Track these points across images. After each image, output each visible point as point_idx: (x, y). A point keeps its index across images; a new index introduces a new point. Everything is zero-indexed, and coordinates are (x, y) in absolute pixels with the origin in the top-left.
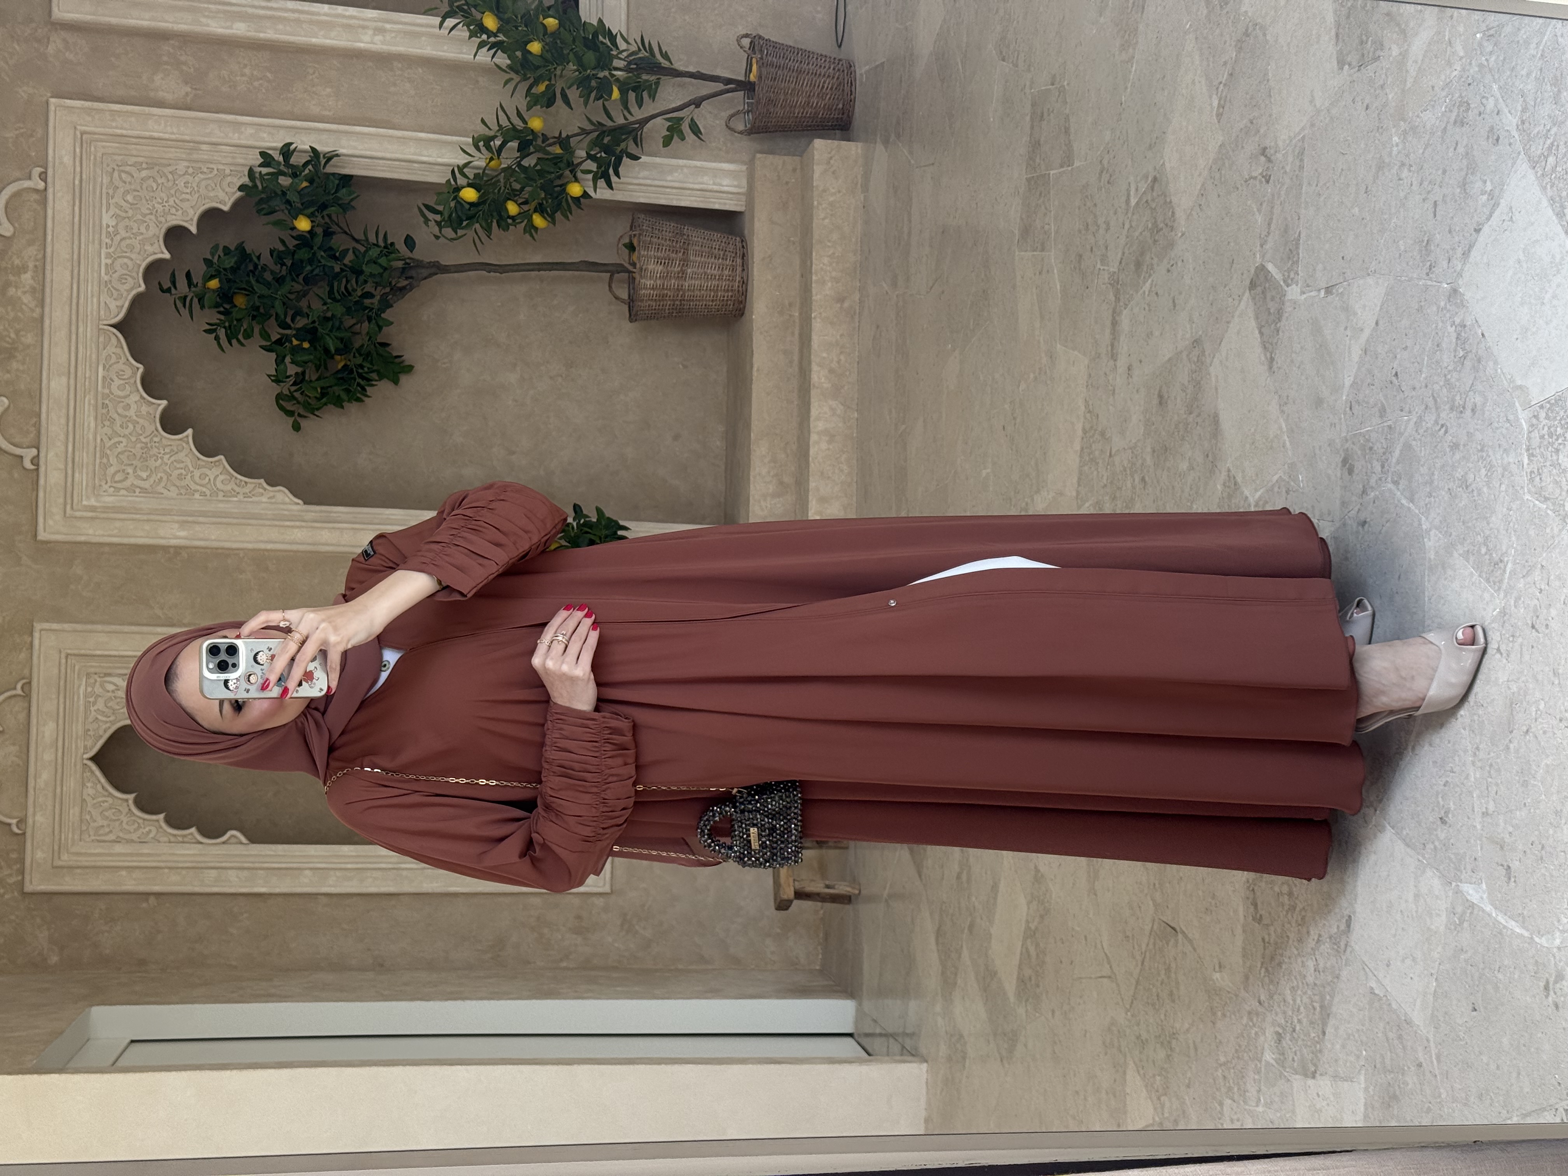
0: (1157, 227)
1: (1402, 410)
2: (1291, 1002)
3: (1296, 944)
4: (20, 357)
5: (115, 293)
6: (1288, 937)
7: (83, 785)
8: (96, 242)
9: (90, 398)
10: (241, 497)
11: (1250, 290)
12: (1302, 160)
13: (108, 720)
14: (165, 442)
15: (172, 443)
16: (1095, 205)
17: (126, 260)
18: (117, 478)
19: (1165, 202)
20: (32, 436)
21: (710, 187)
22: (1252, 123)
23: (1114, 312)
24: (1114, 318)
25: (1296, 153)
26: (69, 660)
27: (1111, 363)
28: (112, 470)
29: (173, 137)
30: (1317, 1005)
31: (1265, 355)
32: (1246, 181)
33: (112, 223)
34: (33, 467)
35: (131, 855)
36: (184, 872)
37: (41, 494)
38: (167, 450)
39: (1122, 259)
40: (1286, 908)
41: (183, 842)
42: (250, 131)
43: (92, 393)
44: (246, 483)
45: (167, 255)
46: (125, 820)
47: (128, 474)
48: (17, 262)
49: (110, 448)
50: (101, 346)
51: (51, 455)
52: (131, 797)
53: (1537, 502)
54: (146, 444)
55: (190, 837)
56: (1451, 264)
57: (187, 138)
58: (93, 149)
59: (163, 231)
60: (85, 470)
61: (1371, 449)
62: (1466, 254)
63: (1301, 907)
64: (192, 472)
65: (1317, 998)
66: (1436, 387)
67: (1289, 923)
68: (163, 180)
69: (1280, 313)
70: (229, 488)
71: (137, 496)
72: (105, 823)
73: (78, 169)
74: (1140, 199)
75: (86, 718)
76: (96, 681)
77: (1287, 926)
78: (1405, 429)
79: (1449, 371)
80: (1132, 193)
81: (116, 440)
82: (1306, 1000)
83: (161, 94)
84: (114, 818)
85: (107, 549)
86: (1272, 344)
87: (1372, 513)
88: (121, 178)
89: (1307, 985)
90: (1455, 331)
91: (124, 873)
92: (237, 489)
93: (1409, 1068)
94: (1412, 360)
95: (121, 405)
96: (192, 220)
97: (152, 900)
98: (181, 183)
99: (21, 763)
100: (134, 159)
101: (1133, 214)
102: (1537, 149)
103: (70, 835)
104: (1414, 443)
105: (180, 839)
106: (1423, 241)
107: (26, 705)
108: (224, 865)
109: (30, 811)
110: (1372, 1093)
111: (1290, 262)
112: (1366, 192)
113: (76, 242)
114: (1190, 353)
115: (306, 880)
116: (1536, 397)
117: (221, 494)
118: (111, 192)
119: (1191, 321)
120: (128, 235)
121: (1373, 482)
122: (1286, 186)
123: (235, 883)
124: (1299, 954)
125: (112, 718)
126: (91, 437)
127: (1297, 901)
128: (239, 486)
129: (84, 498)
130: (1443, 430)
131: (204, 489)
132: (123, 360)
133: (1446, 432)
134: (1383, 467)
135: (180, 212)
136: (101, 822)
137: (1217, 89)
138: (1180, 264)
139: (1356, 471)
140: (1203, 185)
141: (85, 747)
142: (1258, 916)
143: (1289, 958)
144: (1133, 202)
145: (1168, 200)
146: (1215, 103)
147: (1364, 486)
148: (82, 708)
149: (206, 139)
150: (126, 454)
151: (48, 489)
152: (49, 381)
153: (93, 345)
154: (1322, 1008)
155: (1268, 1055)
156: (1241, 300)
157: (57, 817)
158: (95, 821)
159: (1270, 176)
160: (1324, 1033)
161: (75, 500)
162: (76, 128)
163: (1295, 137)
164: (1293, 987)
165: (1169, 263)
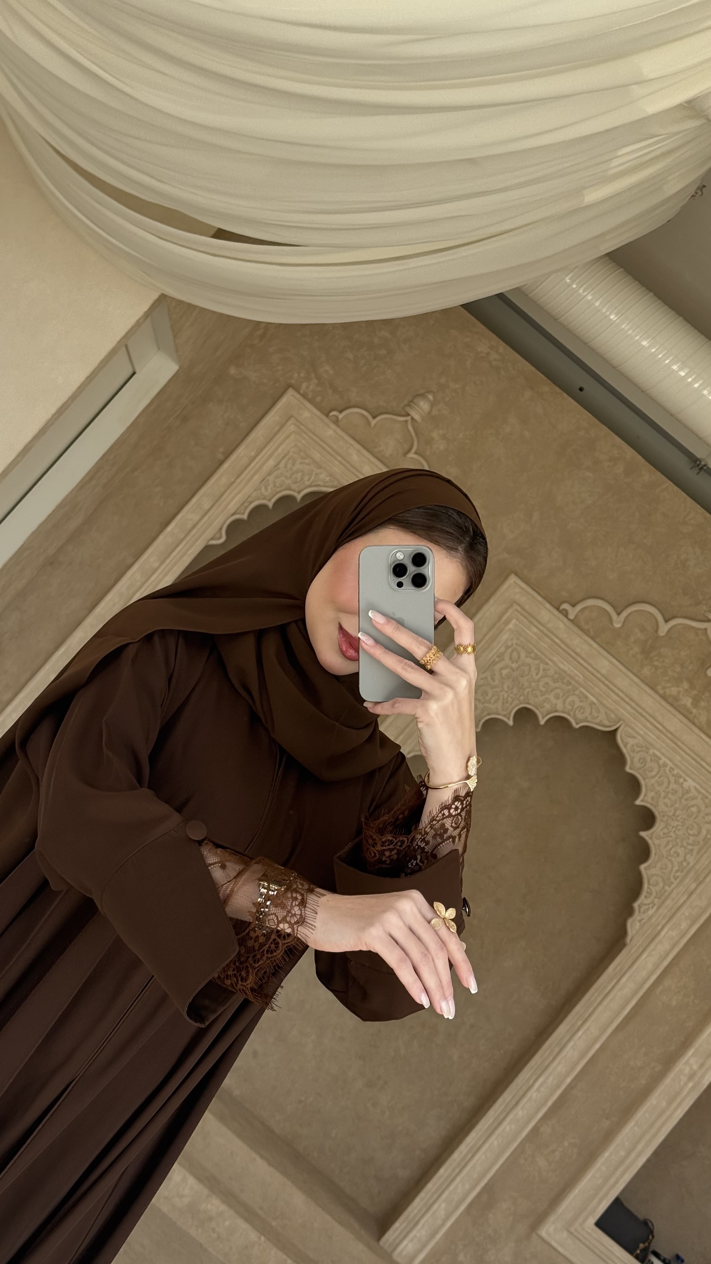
4: (639, 657)
5: (637, 749)
7: (331, 475)
8: (679, 764)
9: (580, 678)
15: (512, 706)
17: (654, 773)
18: (515, 654)
20: (582, 624)
21: (414, 1232)
28: (523, 655)
34: (562, 608)
35: (261, 467)
36: (223, 490)
37: (540, 598)
41: (243, 504)
43: (583, 682)
45: (638, 802)
46: (288, 482)
47: (513, 663)
50: (609, 712)
52: (299, 497)
54: (524, 690)
55: (242, 511)
59: (656, 813)
60: (535, 637)
64: (483, 703)
72: (295, 468)
81: (541, 673)
84: (294, 476)
91: (253, 454)
95: (561, 695)
96: (651, 838)
98: (681, 851)
103: (303, 441)
105: (246, 504)
108: (206, 517)
109: (339, 431)
120: (670, 788)
129: (517, 623)
132: (589, 718)
135: (661, 834)
136: (298, 466)
149: (698, 891)
150: (527, 672)
151: (540, 606)
152: (611, 662)
153: (612, 707)
157: (322, 444)
158: (301, 463)
161: (520, 616)
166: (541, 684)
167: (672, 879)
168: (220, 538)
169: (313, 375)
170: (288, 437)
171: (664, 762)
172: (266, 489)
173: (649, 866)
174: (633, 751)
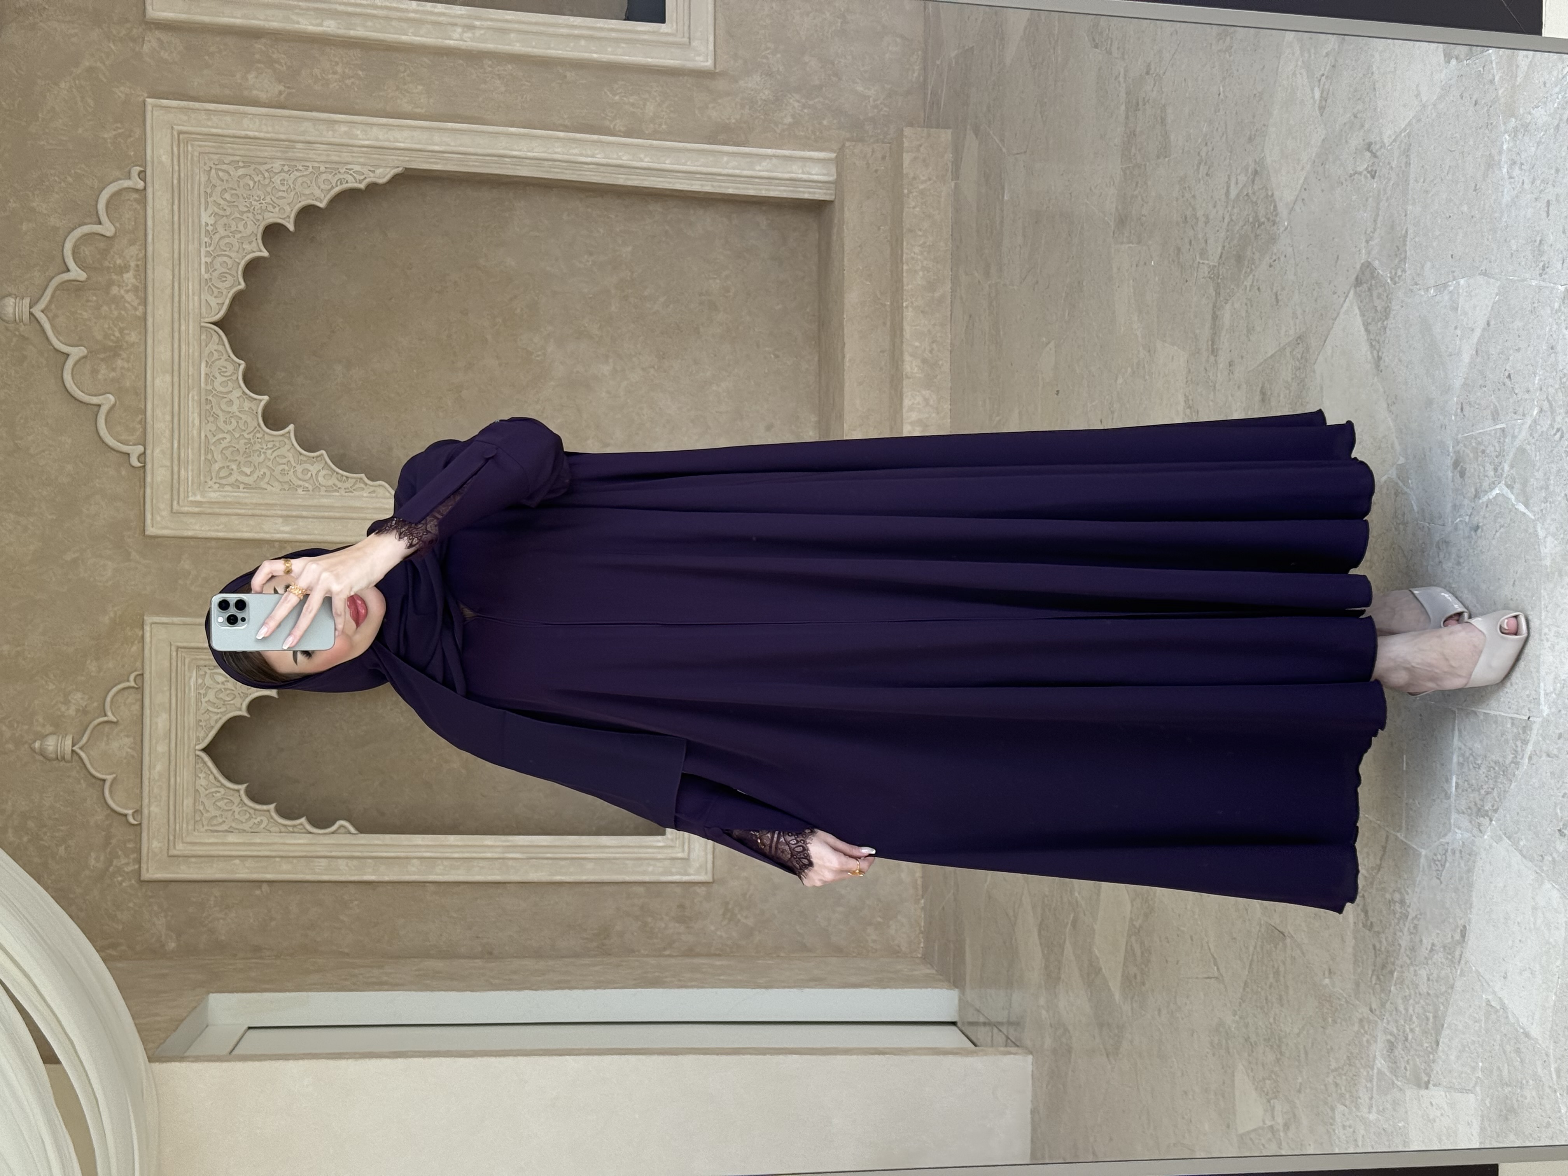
0: (1258, 221)
1: (1515, 413)
2: (1403, 1012)
3: (1408, 953)
4: (124, 355)
5: (216, 291)
6: (1400, 945)
7: (196, 776)
8: (196, 242)
9: (194, 394)
10: (342, 492)
11: (1355, 287)
12: (1407, 156)
13: (219, 711)
14: (267, 437)
15: (275, 439)
16: (1194, 196)
17: (225, 259)
18: (222, 474)
19: (1267, 194)
20: (138, 433)
21: (799, 176)
22: (1355, 117)
23: (1214, 306)
24: (1214, 313)
25: (1402, 149)
26: (179, 655)
27: (1212, 358)
28: (216, 466)
29: (268, 136)
30: (1430, 1015)
31: (1372, 353)
32: (1351, 177)
33: (211, 221)
34: (140, 465)
35: (243, 844)
36: (295, 861)
37: (148, 491)
38: (270, 445)
39: (1222, 252)
41: (294, 832)
42: (345, 129)
43: (195, 389)
44: (347, 477)
45: (265, 254)
46: (237, 810)
47: (232, 470)
48: (119, 261)
49: (214, 444)
50: (203, 344)
51: (157, 451)
52: (242, 787)
54: (249, 439)
55: (301, 827)
57: (282, 137)
58: (190, 149)
59: (262, 228)
60: (190, 467)
61: (1483, 452)
64: (295, 467)
65: (1430, 1008)
66: (1551, 390)
67: (1401, 931)
68: (260, 177)
69: (1387, 311)
70: (330, 483)
71: (241, 492)
72: (218, 813)
73: (175, 168)
74: (1241, 191)
75: (197, 709)
76: (206, 673)
78: (1520, 432)
80: (1232, 186)
81: (221, 436)
82: (1418, 1009)
83: (255, 93)
84: (228, 808)
85: (213, 543)
86: (1378, 342)
87: (1484, 517)
88: (218, 175)
89: (1420, 994)
91: (238, 861)
93: (1527, 1082)
94: (1526, 362)
95: (225, 400)
96: (289, 217)
97: (265, 888)
99: (135, 755)
100: (232, 158)
101: (1233, 207)
103: (185, 826)
104: (1528, 447)
105: (291, 829)
106: (1535, 241)
107: (139, 696)
108: (333, 854)
109: (146, 801)
110: (1489, 1105)
111: (1397, 260)
112: (1475, 190)
113: (176, 242)
114: (1294, 350)
115: (414, 869)
117: (323, 489)
118: (209, 190)
119: (1295, 316)
120: (226, 233)
121: (1485, 485)
122: (1392, 182)
123: (345, 872)
124: (1411, 963)
125: (222, 710)
126: (195, 432)
127: (1409, 910)
128: (340, 481)
129: (190, 494)
130: (1559, 435)
131: (307, 485)
132: (225, 356)
133: (1562, 437)
134: (1496, 470)
135: (277, 209)
136: (214, 812)
137: (1320, 80)
138: (1282, 258)
139: (1468, 474)
140: (1306, 178)
141: (198, 738)
142: (1369, 923)
143: (1402, 967)
144: (1233, 194)
145: (1270, 194)
146: (1317, 95)
147: (1476, 490)
148: (193, 700)
149: (301, 138)
150: (231, 449)
151: (155, 486)
152: (153, 379)
153: (195, 343)
154: (1435, 1017)
155: (1380, 1063)
156: (1347, 296)
157: (172, 808)
158: (208, 811)
159: (1376, 172)
160: (1438, 1043)
161: (182, 496)
162: (172, 128)
163: (1401, 133)
164: (1405, 997)
165: (1271, 258)
166: (230, 428)
167: (311, 169)
168: (342, 826)
169: (111, 869)
170: (193, 843)
171: (206, 257)
173: (317, 200)
174: (221, 293)
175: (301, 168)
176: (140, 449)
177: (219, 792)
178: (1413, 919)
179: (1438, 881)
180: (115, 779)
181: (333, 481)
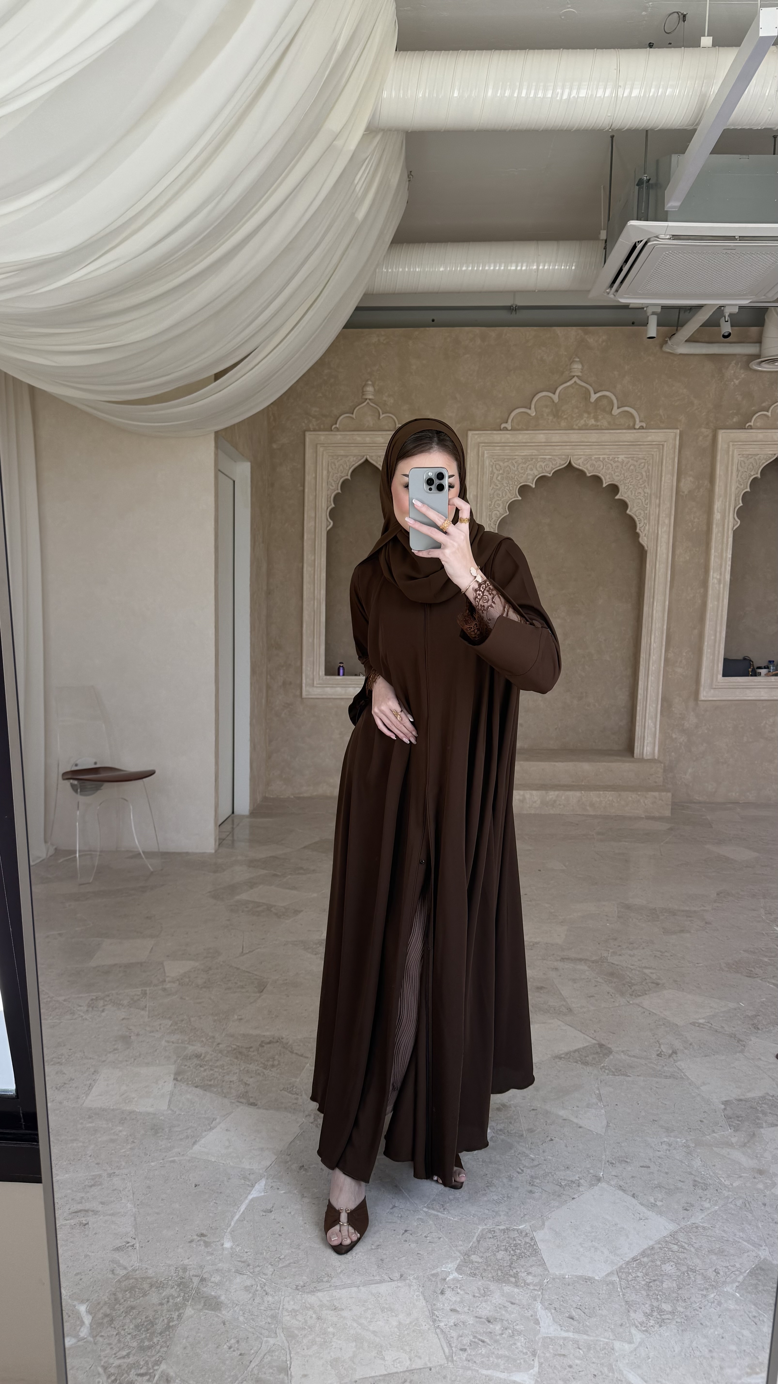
0: (632, 986)
1: (531, 1143)
2: (216, 1065)
3: (246, 1069)
4: (554, 420)
5: (585, 462)
6: (251, 1063)
7: (355, 456)
8: (610, 453)
9: (535, 452)
10: (490, 522)
11: (598, 1044)
12: (671, 1077)
14: (515, 487)
15: (514, 491)
16: (644, 948)
17: (602, 467)
18: (497, 466)
20: (517, 427)
21: (646, 742)
22: (690, 1045)
23: (586, 960)
24: (583, 960)
25: (674, 1074)
27: (559, 958)
28: (501, 464)
29: (662, 487)
30: (212, 1082)
31: (563, 1054)
32: (658, 1041)
33: (620, 460)
34: (502, 427)
35: (322, 478)
36: (314, 502)
37: (489, 432)
38: (511, 488)
39: (614, 964)
40: (266, 1063)
41: (328, 501)
42: (667, 521)
43: (538, 453)
44: (496, 524)
45: (604, 485)
46: (338, 475)
47: (500, 471)
48: (600, 417)
49: (512, 462)
50: (560, 457)
51: (508, 436)
52: (349, 477)
53: (477, 1234)
54: (514, 479)
55: (330, 504)
56: (614, 1177)
57: (662, 493)
58: (655, 450)
59: (616, 483)
60: (501, 451)
62: (620, 1188)
63: (265, 1073)
64: (501, 500)
65: (216, 1082)
66: (544, 1167)
68: (641, 482)
69: (586, 1063)
70: (493, 516)
71: (489, 475)
72: (337, 466)
73: (646, 443)
74: (647, 975)
77: (256, 1063)
79: (553, 1176)
80: (650, 971)
81: (516, 465)
82: (216, 1075)
83: (683, 480)
84: (339, 470)
86: (569, 1058)
88: (642, 463)
89: (224, 1076)
90: (576, 1180)
91: (314, 475)
92: (492, 521)
93: (170, 1142)
94: (559, 1151)
95: (533, 467)
96: (622, 496)
97: (301, 488)
98: (640, 490)
99: (365, 428)
100: (651, 469)
101: (639, 971)
102: (681, 1237)
103: (331, 451)
105: (329, 500)
106: (627, 1158)
108: (317, 519)
109: (343, 433)
110: (160, 1118)
111: (614, 1070)
112: (654, 1120)
113: (610, 444)
114: (564, 1006)
115: (309, 557)
116: (539, 1236)
117: (490, 513)
118: (635, 459)
119: (582, 1007)
120: (614, 467)
122: (655, 1067)
123: (308, 525)
124: (240, 1071)
126: (517, 453)
127: (269, 1070)
129: (488, 451)
130: (520, 1171)
131: (492, 506)
132: (554, 467)
133: (518, 1173)
135: (626, 491)
136: (337, 464)
138: (612, 1000)
140: (655, 1014)
141: (372, 456)
142: (263, 1044)
143: (239, 1064)
144: (645, 971)
145: (647, 992)
146: (701, 1021)
149: (662, 502)
150: (509, 470)
151: (492, 435)
152: (543, 433)
153: (560, 453)
154: (210, 1085)
155: (191, 1049)
156: (593, 1038)
157: (340, 445)
158: (338, 462)
159: (661, 1057)
160: (196, 1087)
161: (486, 448)
162: (665, 442)
163: (683, 1073)
164: (224, 1066)
165: (613, 993)
166: (519, 470)
167: (646, 506)
168: (330, 523)
169: (311, 418)
170: (323, 455)
171: (603, 458)
172: (333, 486)
173: (631, 509)
174: (585, 465)
175: (646, 502)
176: (510, 428)
177: (347, 466)
178: (263, 1073)
179: (282, 1089)
180: (353, 418)
181: (494, 518)
